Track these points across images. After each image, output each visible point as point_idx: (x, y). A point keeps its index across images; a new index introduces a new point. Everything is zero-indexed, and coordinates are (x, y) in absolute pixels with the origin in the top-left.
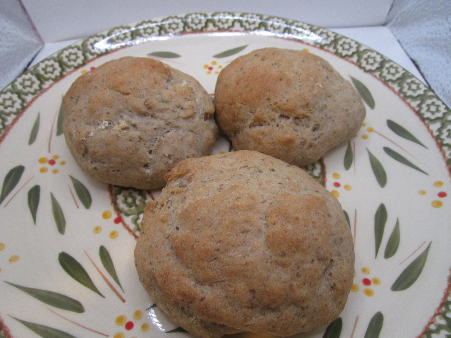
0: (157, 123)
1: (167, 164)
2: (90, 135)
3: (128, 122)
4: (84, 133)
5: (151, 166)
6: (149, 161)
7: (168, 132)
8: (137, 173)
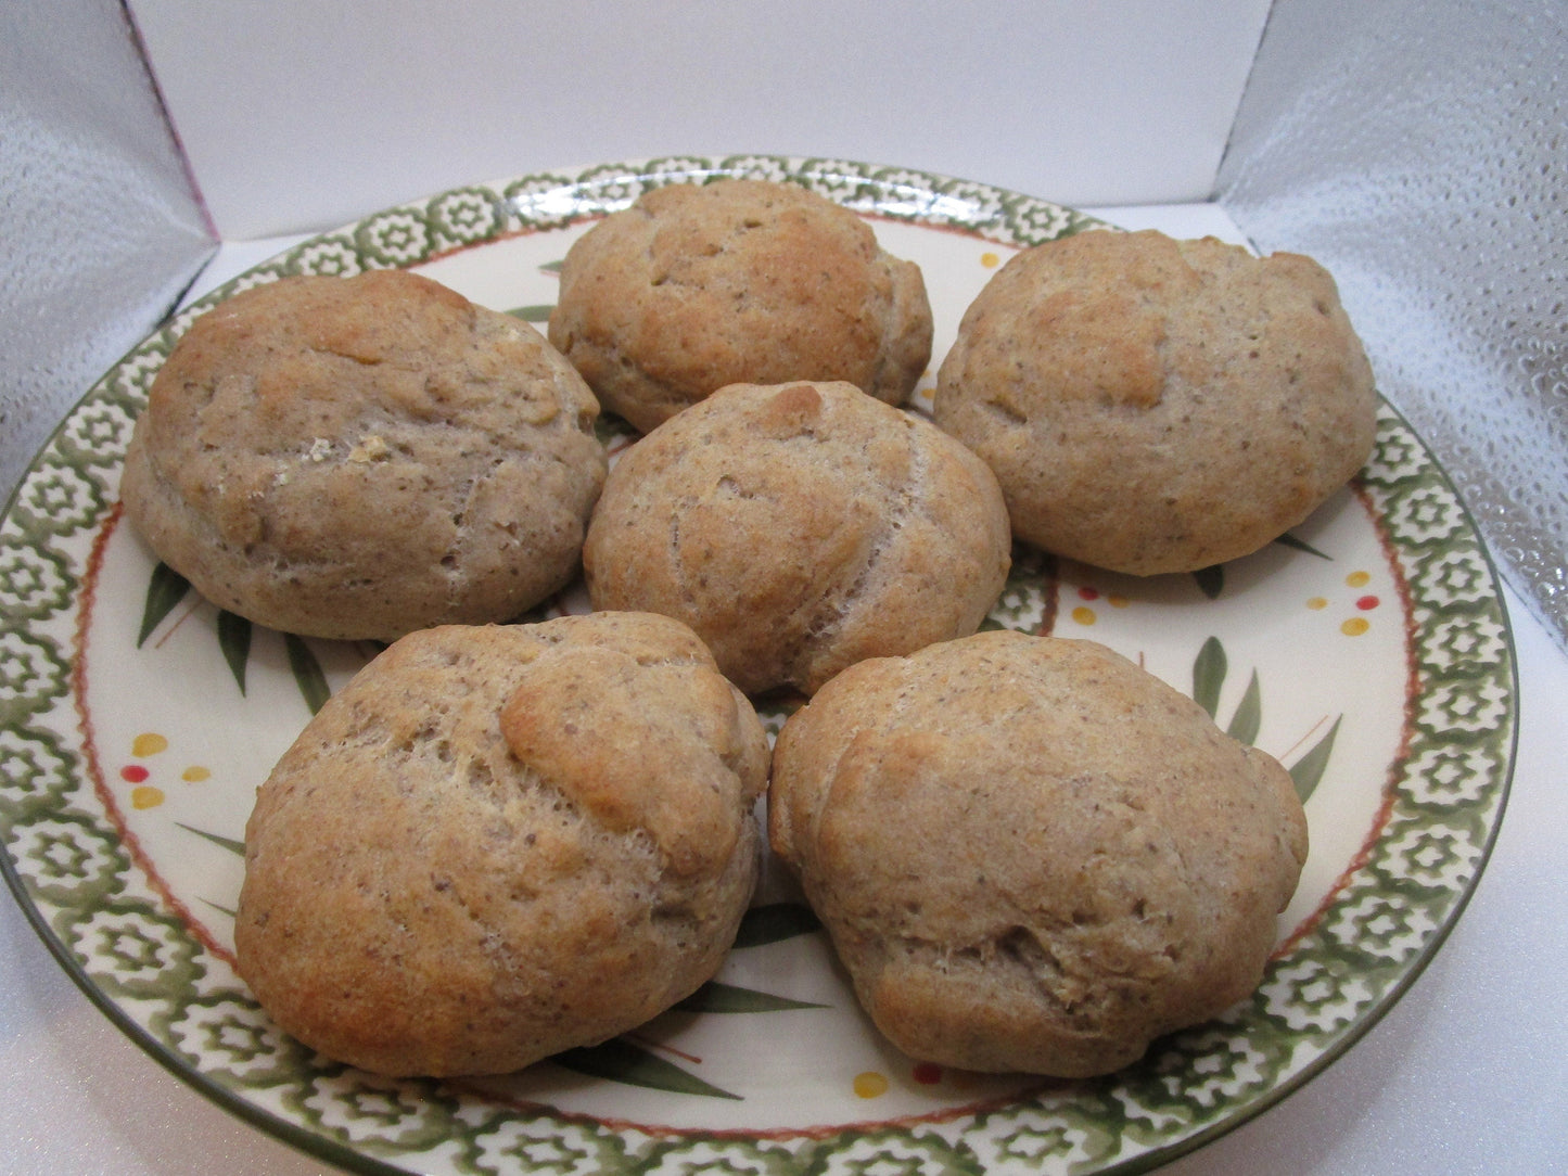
0: (466, 439)
1: (508, 549)
2: (275, 484)
3: (387, 439)
4: (256, 477)
5: (462, 560)
6: (456, 547)
7: (499, 462)
8: (423, 584)
